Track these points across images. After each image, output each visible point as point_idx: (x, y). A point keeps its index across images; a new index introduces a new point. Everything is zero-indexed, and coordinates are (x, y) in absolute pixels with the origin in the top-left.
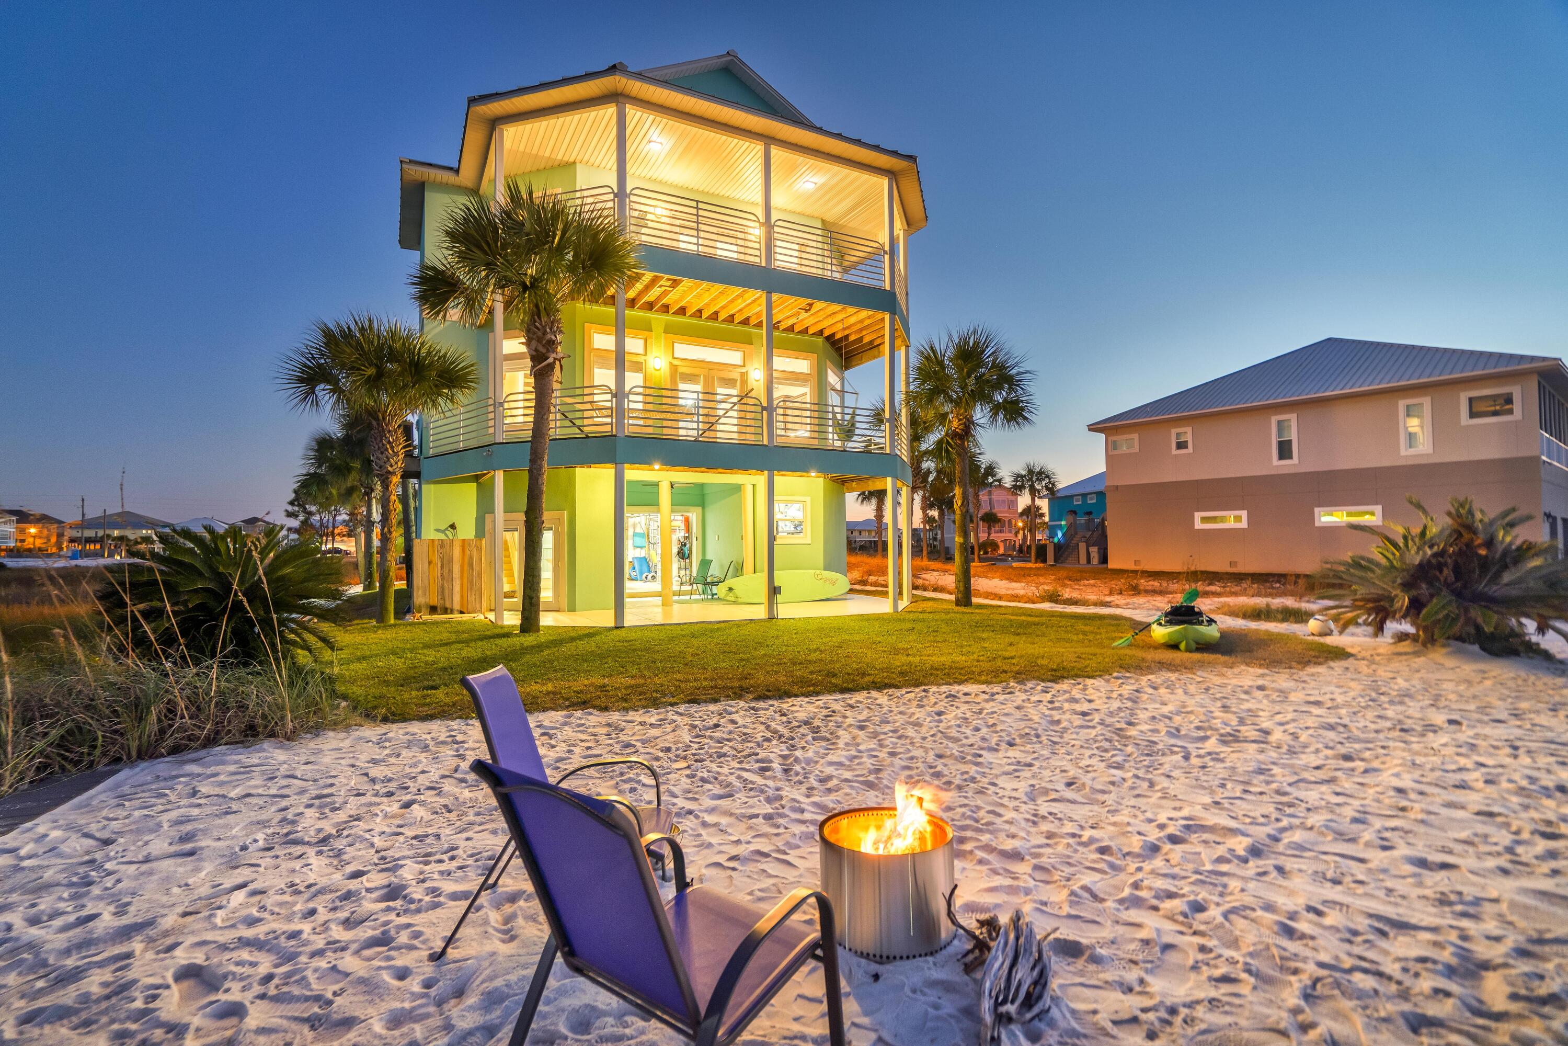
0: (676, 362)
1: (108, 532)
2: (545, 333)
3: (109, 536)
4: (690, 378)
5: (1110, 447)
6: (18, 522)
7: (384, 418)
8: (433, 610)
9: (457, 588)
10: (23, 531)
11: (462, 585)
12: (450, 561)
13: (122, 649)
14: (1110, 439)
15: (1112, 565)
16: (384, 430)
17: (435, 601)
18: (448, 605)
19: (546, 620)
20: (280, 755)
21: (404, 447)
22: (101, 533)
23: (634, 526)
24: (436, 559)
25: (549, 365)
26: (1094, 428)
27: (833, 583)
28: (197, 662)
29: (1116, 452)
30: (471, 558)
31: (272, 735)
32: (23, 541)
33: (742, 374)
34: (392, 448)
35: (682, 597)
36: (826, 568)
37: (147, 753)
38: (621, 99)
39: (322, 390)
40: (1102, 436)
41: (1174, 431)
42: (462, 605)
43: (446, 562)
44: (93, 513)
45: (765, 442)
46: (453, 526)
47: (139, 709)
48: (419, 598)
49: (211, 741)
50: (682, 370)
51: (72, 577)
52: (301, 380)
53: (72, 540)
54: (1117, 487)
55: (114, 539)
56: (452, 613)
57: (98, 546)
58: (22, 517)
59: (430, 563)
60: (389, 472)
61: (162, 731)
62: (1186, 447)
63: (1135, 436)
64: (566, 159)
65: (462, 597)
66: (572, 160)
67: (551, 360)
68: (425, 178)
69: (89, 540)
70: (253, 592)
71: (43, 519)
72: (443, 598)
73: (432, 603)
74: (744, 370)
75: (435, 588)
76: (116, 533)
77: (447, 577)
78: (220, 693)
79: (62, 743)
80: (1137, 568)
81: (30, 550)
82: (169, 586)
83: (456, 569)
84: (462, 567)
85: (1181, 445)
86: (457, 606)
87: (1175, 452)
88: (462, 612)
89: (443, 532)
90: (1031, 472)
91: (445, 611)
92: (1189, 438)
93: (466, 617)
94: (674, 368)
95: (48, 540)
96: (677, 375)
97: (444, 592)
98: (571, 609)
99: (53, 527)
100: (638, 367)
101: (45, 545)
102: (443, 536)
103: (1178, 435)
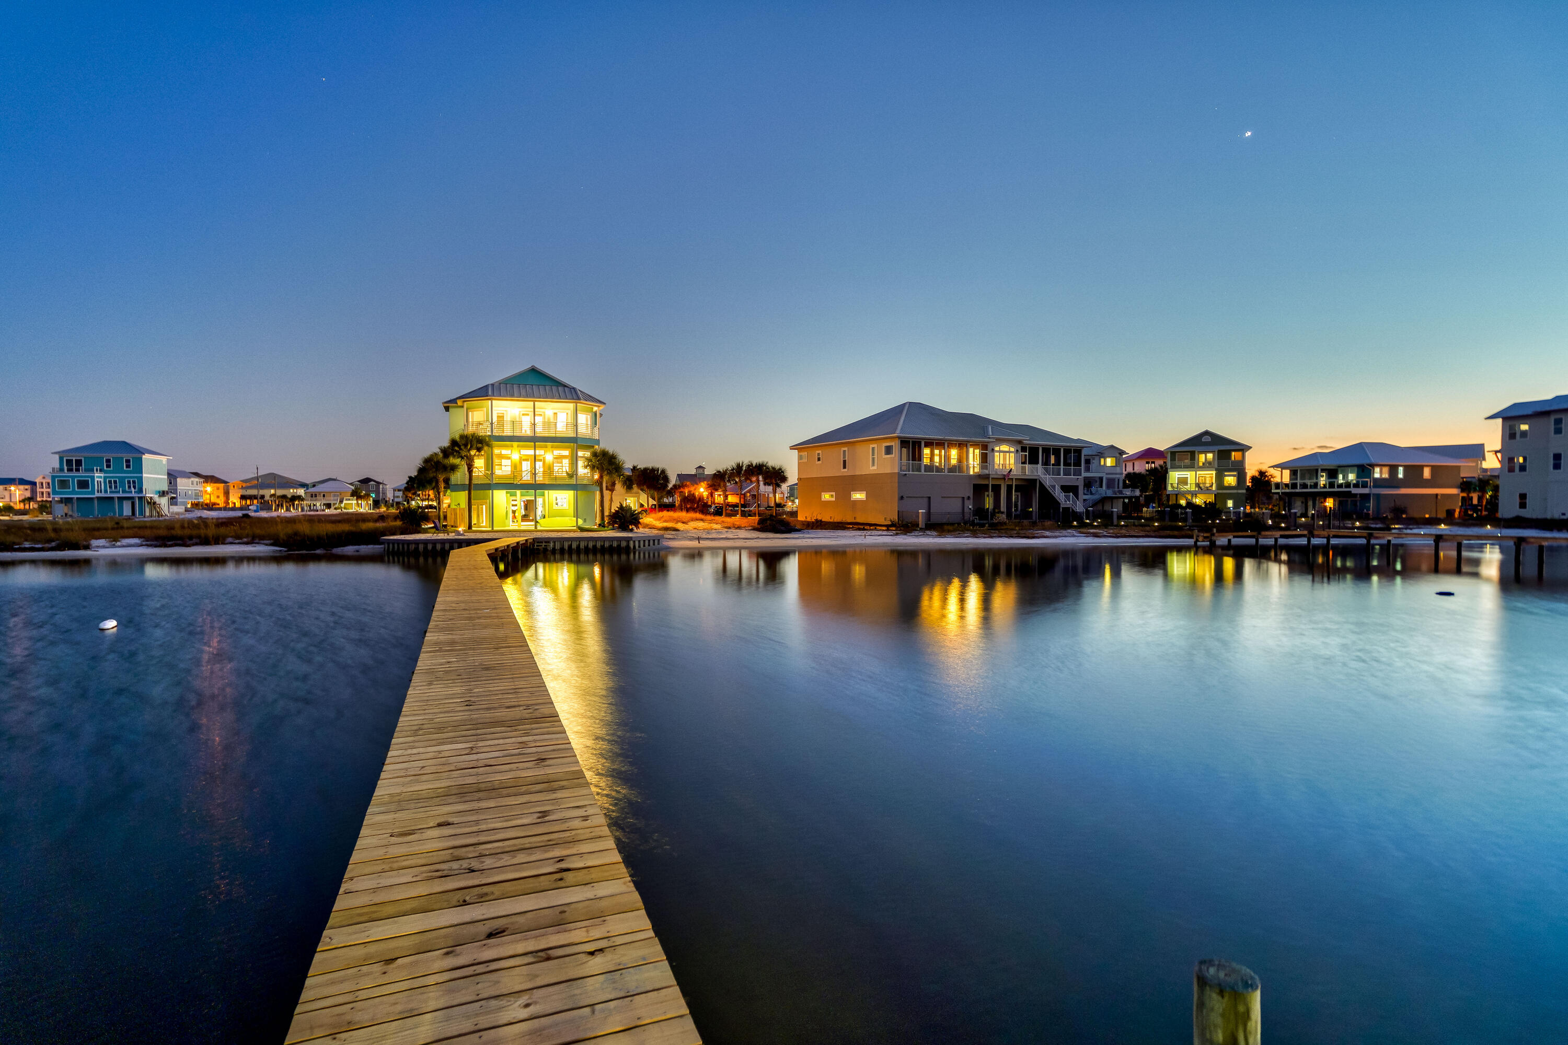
0: (521, 456)
2: (470, 461)
4: (526, 460)
6: (202, 482)
7: (438, 479)
8: (452, 526)
10: (204, 489)
11: (460, 520)
14: (802, 453)
16: (438, 481)
17: (453, 524)
18: (456, 525)
24: (453, 513)
25: (471, 469)
30: (462, 513)
32: (204, 497)
34: (441, 486)
36: (576, 517)
38: (491, 400)
42: (460, 526)
43: (456, 514)
44: (249, 475)
45: (537, 483)
46: (459, 504)
48: (449, 523)
50: (523, 458)
54: (801, 479)
58: (204, 478)
59: (451, 514)
60: (440, 492)
63: (806, 454)
68: (449, 405)
71: (216, 480)
72: (455, 523)
74: (544, 456)
75: (453, 521)
76: (274, 492)
77: (456, 518)
81: (209, 504)
84: (460, 516)
85: (819, 459)
87: (817, 463)
89: (456, 505)
91: (456, 527)
92: (821, 456)
94: (521, 458)
95: (218, 497)
96: (521, 460)
97: (455, 521)
98: (490, 527)
99: (222, 485)
100: (509, 458)
101: (217, 501)
102: (456, 507)
103: (819, 454)
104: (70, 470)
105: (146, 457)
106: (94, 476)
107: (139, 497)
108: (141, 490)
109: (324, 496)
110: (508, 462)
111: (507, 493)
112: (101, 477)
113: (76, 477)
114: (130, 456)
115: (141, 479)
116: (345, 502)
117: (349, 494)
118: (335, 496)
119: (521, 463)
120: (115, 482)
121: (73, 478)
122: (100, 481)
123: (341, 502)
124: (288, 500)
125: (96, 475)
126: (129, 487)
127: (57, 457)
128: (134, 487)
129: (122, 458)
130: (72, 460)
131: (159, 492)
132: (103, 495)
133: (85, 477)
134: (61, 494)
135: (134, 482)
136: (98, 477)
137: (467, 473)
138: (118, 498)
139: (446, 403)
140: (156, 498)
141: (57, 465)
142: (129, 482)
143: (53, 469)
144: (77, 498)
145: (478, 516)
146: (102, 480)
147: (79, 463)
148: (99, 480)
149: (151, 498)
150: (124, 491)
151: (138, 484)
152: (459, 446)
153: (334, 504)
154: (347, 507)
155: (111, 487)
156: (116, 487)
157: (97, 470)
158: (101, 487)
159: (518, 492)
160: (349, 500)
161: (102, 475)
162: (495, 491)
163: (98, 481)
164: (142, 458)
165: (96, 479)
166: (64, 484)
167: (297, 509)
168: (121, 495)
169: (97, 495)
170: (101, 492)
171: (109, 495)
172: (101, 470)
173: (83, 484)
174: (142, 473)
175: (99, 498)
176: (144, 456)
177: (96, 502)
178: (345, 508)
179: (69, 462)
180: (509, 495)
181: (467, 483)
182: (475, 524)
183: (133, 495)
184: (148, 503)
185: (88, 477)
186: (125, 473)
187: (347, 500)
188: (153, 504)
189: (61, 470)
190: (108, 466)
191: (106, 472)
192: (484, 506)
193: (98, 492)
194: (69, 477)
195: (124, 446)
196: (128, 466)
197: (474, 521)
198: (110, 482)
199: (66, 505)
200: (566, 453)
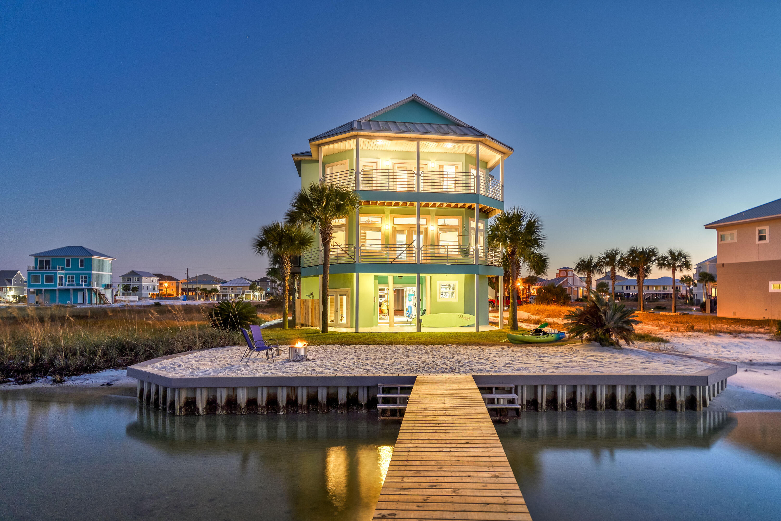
0: (395, 226)
1: (198, 286)
2: (326, 231)
3: (199, 288)
4: (401, 232)
5: (720, 238)
6: (160, 280)
7: (283, 257)
8: (302, 325)
9: (310, 317)
10: (161, 284)
11: (312, 316)
12: (308, 307)
13: (213, 326)
14: (720, 233)
15: (720, 314)
16: (283, 261)
17: (303, 322)
18: (307, 324)
19: (330, 329)
20: (239, 348)
21: (290, 267)
22: (195, 287)
23: (409, 291)
24: (303, 307)
25: (328, 241)
26: (708, 227)
27: (468, 319)
28: (225, 329)
29: (723, 242)
30: (315, 306)
31: (238, 344)
32: (162, 290)
33: (425, 228)
34: (286, 267)
35: (408, 324)
36: (465, 313)
37: (217, 346)
38: (357, 137)
39: (264, 248)
40: (715, 231)
41: (758, 229)
42: (312, 324)
43: (307, 308)
44: (192, 275)
45: (416, 262)
46: (312, 294)
47: (216, 337)
48: (297, 321)
49: (227, 345)
50: (398, 229)
51: (188, 310)
52: (257, 245)
53: (183, 290)
54: (723, 264)
55: (201, 290)
56: (309, 327)
57: (194, 293)
58: (162, 278)
59: (301, 308)
60: (285, 276)
61: (219, 342)
62: (765, 239)
63: (735, 232)
64: (349, 148)
65: (312, 321)
66: (351, 148)
67: (328, 239)
68: (301, 159)
69: (190, 290)
70: (235, 316)
71: (170, 278)
72: (306, 321)
73: (302, 323)
74: (426, 227)
75: (303, 317)
76: (201, 286)
77: (307, 314)
78: (229, 335)
79: (204, 343)
80: (734, 317)
81: (165, 295)
82: (221, 314)
83: (310, 310)
84: (312, 310)
85: (762, 238)
86: (310, 324)
87: (758, 242)
88: (312, 327)
89: (309, 296)
90: (672, 254)
91: (307, 326)
92: (767, 234)
93: (314, 328)
94: (394, 229)
95: (172, 290)
96: (396, 231)
97: (306, 319)
98: (352, 327)
99: (174, 282)
100: (379, 229)
101: (171, 292)
102: (308, 298)
103: (761, 231)
104: (41, 268)
105: (94, 258)
106: (57, 273)
107: (88, 290)
108: (90, 284)
109: (232, 289)
110: (378, 235)
111: (375, 278)
112: (62, 274)
113: (44, 273)
114: (83, 257)
115: (90, 275)
116: (245, 294)
117: (248, 288)
118: (239, 289)
119: (394, 236)
120: (73, 277)
121: (43, 274)
122: (62, 277)
123: (243, 294)
124: (208, 292)
125: (58, 272)
126: (82, 281)
127: (33, 258)
128: (85, 282)
129: (78, 259)
130: (44, 260)
131: (105, 285)
132: (63, 287)
133: (50, 273)
134: (36, 287)
135: (85, 277)
136: (60, 273)
137: (322, 248)
138: (74, 290)
139: (297, 155)
140: (102, 290)
141: (33, 264)
142: (82, 277)
143: (29, 267)
144: (45, 290)
145: (337, 311)
146: (63, 276)
147: (48, 262)
148: (61, 275)
149: (97, 289)
150: (77, 285)
151: (88, 279)
152: (310, 204)
153: (238, 295)
154: (247, 297)
155: (69, 281)
156: (73, 281)
157: (59, 268)
158: (62, 282)
159: (391, 276)
160: (249, 292)
161: (64, 272)
162: (360, 274)
163: (60, 277)
164: (91, 258)
165: (58, 275)
166: (36, 279)
167: (214, 299)
168: (75, 287)
169: (59, 287)
170: (62, 285)
171: (67, 287)
172: (63, 268)
173: (49, 279)
174: (91, 271)
175: (60, 290)
176: (93, 258)
177: (57, 292)
178: (246, 299)
179: (41, 262)
180: (377, 281)
181: (322, 262)
182: (332, 321)
183: (83, 287)
184: (96, 294)
185: (52, 273)
186: (79, 271)
187: (247, 292)
188: (98, 294)
189: (36, 268)
190: (68, 265)
191: (66, 270)
192: (345, 297)
193: (60, 285)
194: (40, 273)
195: (82, 249)
196: (82, 265)
197: (331, 317)
198: (69, 277)
199: (37, 295)
200: (455, 222)
